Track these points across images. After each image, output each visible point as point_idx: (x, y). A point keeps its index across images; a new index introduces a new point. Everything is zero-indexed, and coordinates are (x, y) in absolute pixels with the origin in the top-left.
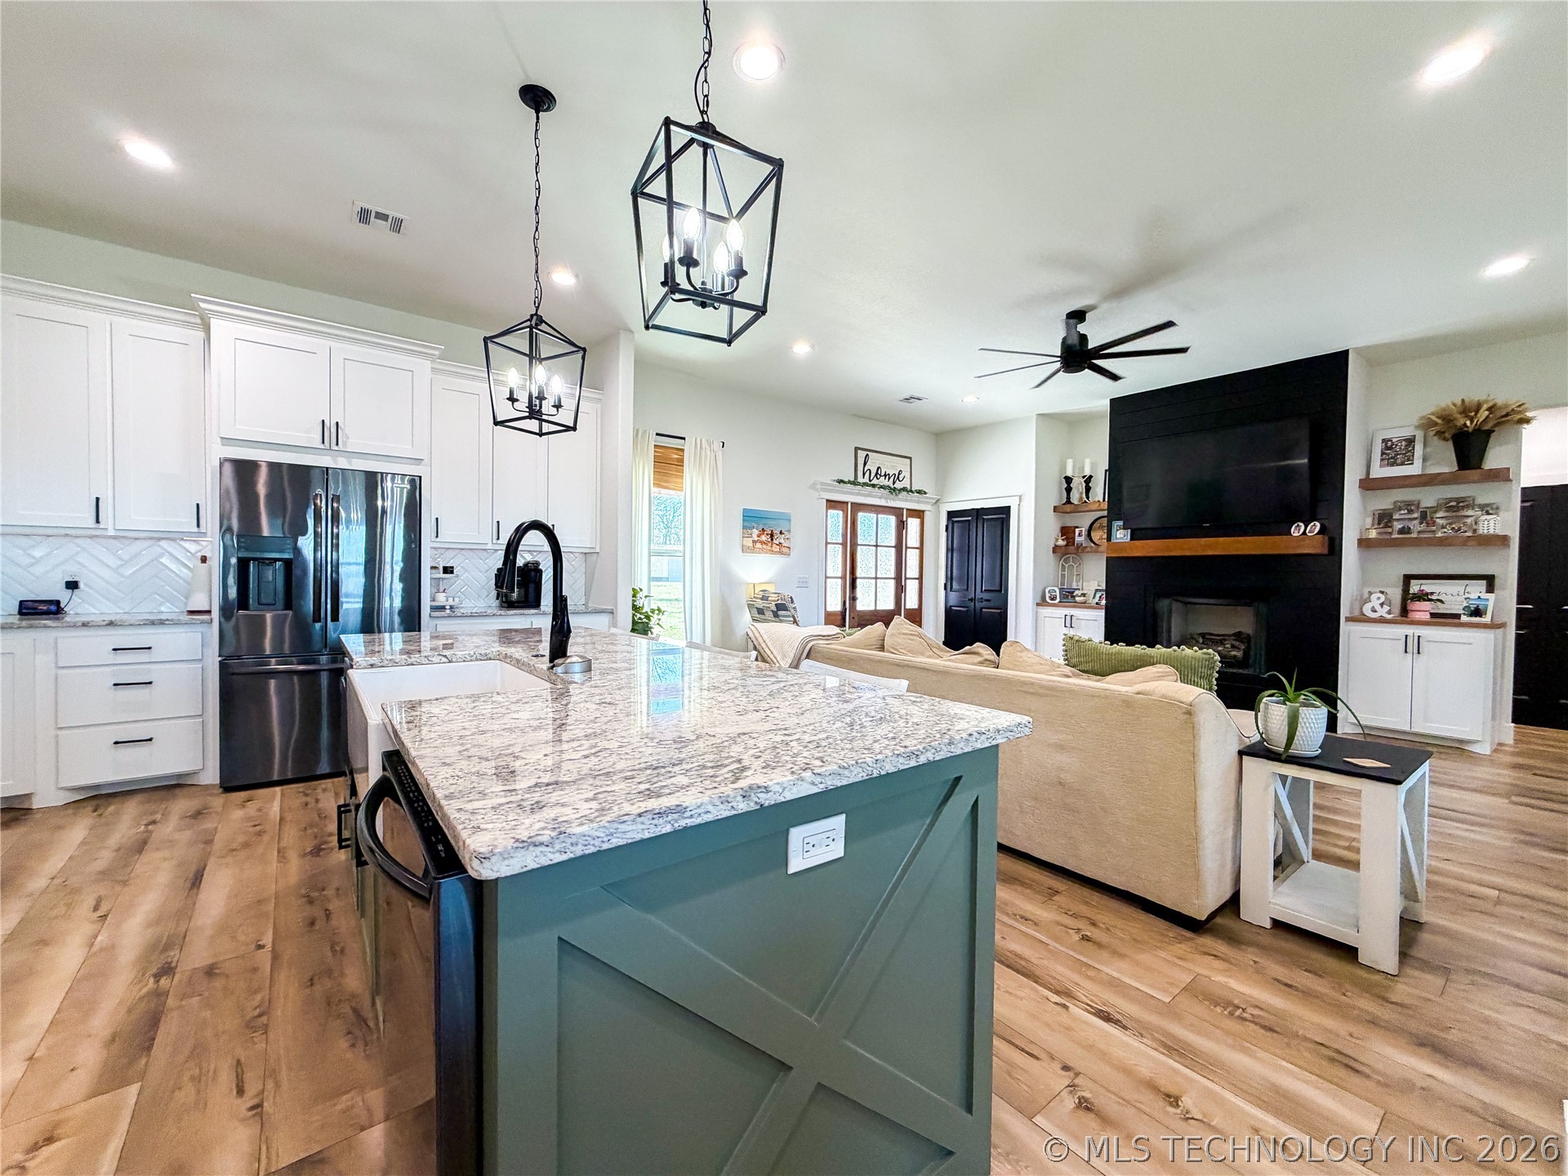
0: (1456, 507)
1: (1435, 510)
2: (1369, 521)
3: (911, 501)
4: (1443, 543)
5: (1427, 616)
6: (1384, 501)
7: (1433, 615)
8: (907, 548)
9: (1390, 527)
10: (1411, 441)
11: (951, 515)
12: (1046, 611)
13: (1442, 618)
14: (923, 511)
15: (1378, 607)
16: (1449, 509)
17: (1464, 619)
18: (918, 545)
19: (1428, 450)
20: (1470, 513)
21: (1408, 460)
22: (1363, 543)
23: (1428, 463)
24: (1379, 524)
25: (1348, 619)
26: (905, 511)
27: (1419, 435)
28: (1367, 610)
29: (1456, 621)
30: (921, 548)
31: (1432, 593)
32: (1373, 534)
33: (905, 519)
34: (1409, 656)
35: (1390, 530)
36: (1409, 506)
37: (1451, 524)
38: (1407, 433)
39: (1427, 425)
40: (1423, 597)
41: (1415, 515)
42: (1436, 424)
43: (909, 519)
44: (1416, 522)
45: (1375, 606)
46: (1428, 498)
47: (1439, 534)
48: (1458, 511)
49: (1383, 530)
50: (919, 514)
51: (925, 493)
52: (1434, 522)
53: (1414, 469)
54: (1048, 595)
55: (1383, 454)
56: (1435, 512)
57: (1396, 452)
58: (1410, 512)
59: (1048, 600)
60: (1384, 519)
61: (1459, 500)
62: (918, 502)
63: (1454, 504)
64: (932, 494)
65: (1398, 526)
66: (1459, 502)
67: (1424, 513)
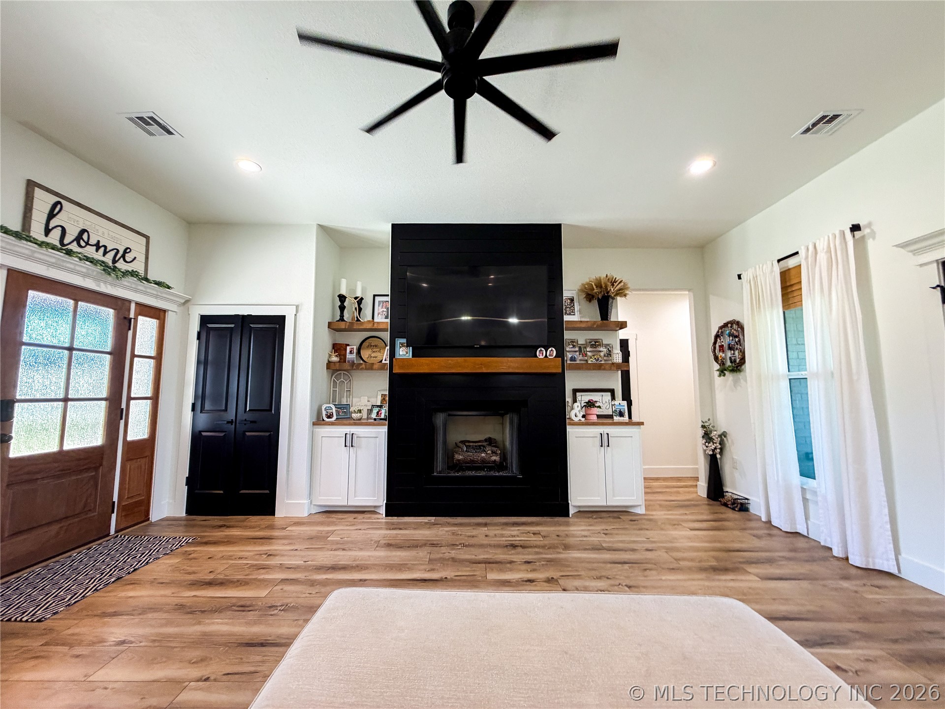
1: (585, 346)
3: (145, 293)
4: (591, 368)
8: (133, 356)
11: (205, 320)
12: (324, 431)
13: (604, 419)
14: (165, 311)
16: (592, 346)
17: (616, 419)
18: (153, 354)
20: (601, 349)
26: (133, 306)
30: (158, 358)
31: (595, 402)
33: (132, 315)
34: (603, 448)
36: (574, 343)
37: (594, 355)
40: (593, 404)
41: (577, 349)
43: (140, 318)
44: (578, 353)
45: (577, 412)
46: (582, 338)
47: (589, 362)
48: (596, 347)
50: (158, 314)
51: (169, 288)
52: (586, 354)
54: (324, 413)
56: (585, 348)
58: (574, 346)
59: (325, 419)
61: (596, 340)
62: (156, 297)
63: (593, 343)
64: (178, 289)
65: (569, 355)
66: (595, 342)
67: (580, 348)
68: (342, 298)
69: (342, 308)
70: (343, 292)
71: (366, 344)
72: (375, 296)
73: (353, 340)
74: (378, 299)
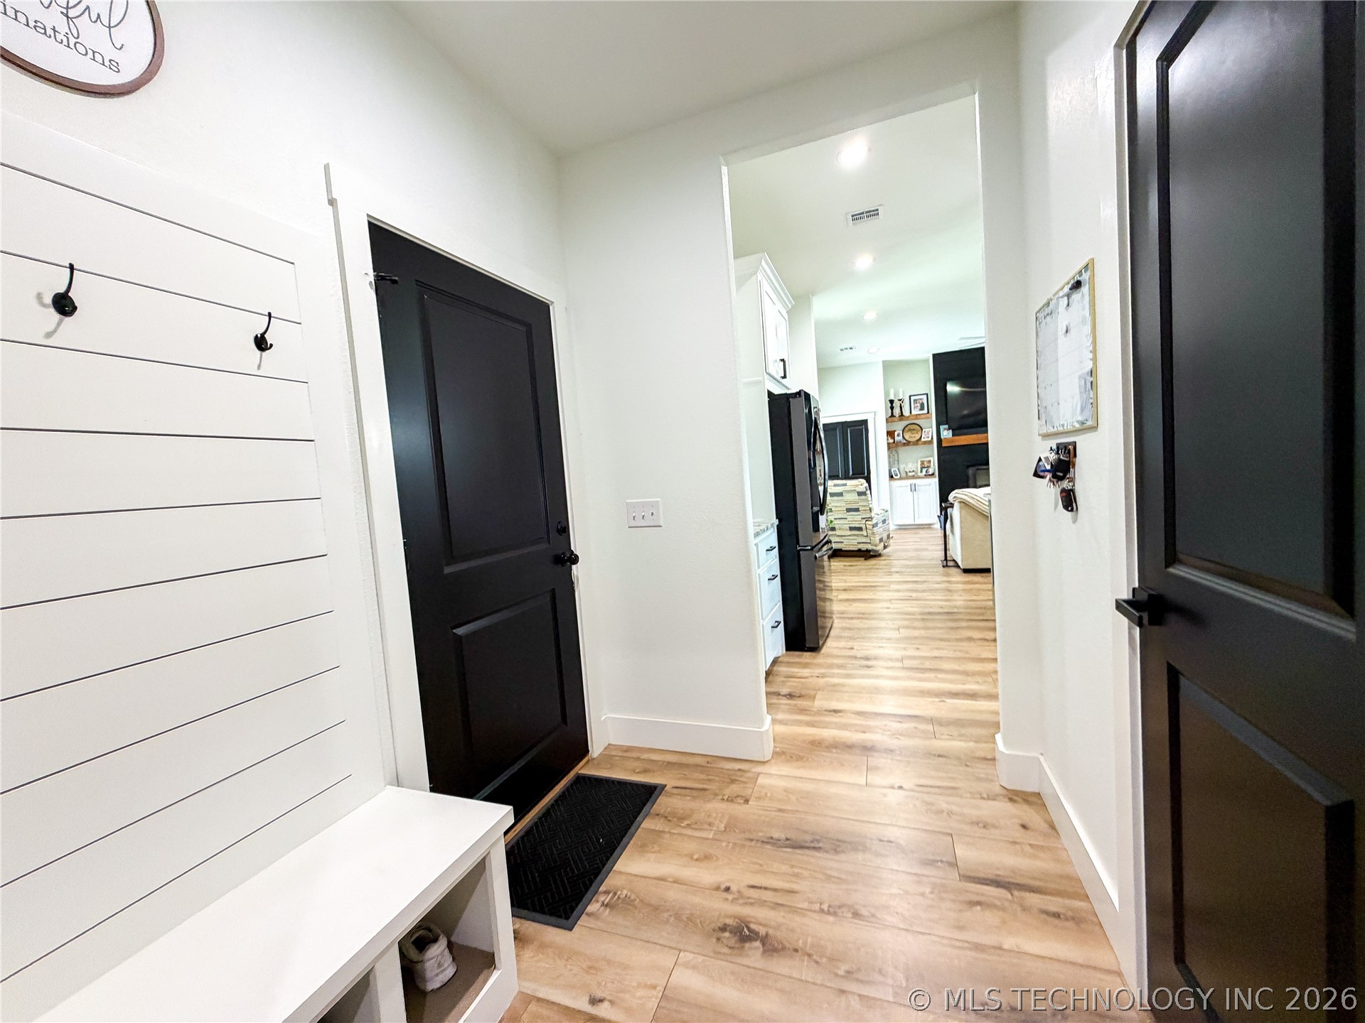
12: (895, 483)
68: (892, 402)
69: (892, 408)
70: (892, 398)
71: (907, 429)
72: (910, 397)
73: (898, 427)
74: (912, 398)
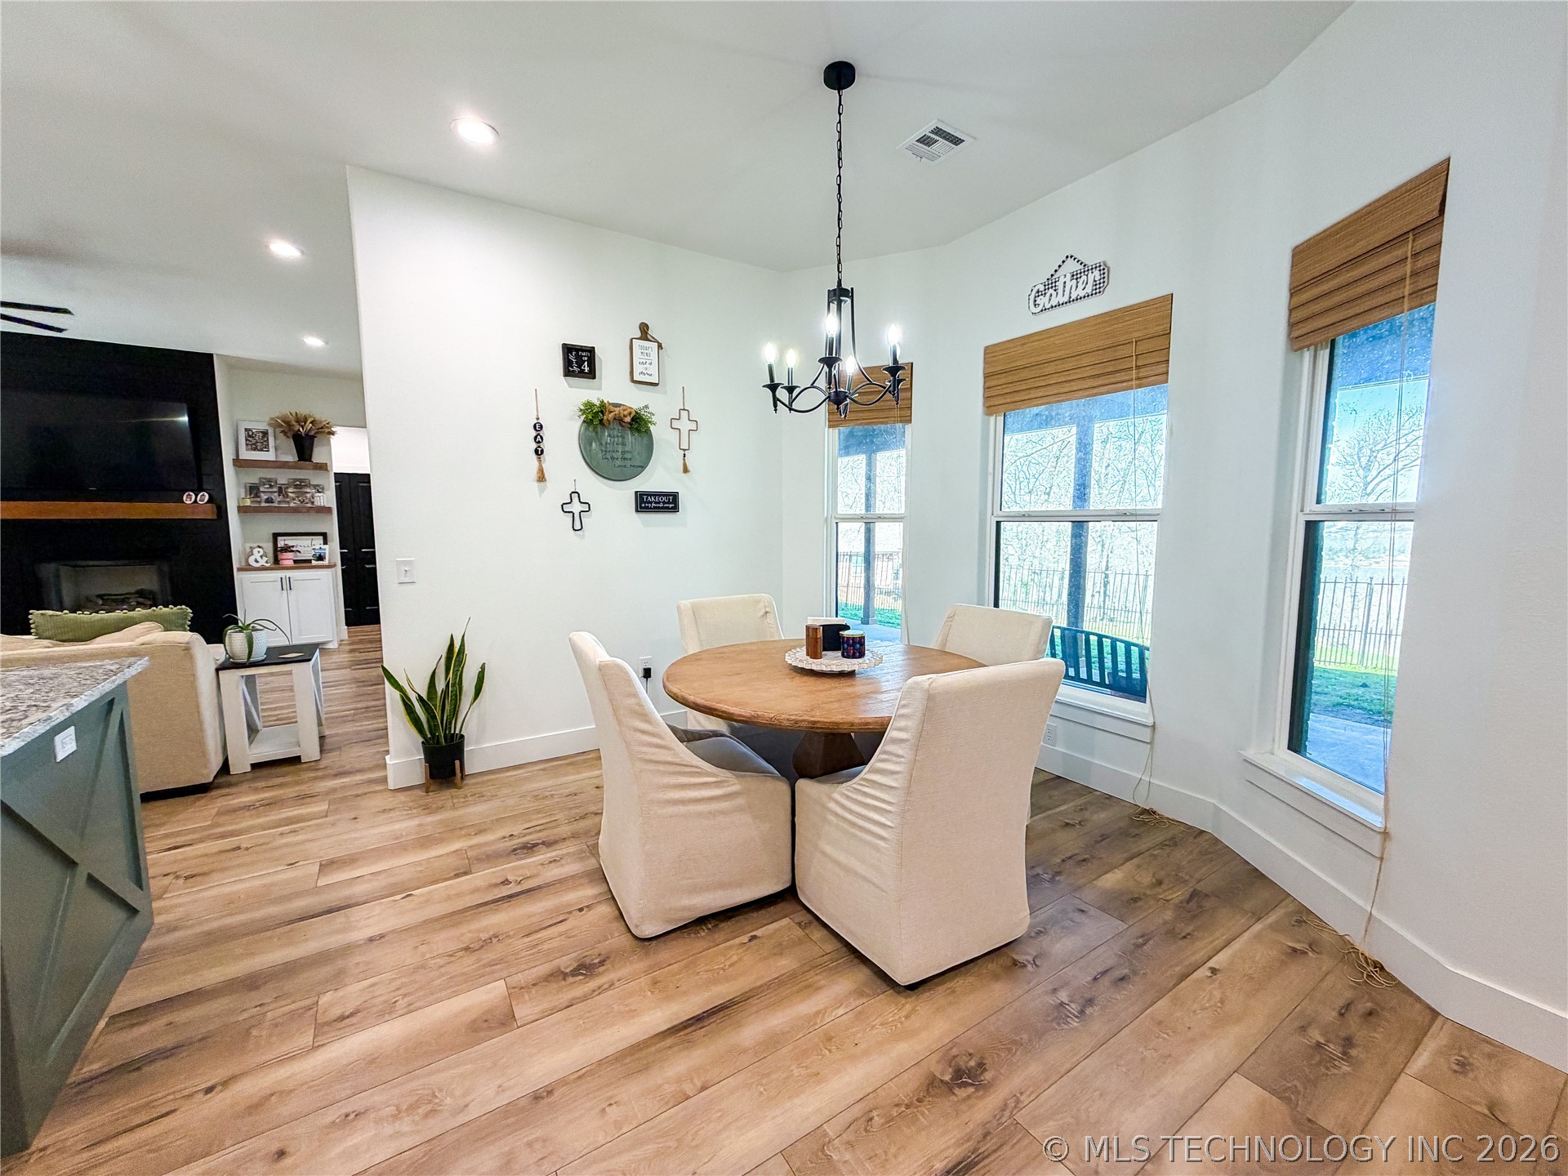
0: (300, 485)
1: (288, 486)
2: (243, 491)
4: (295, 510)
5: (291, 563)
6: (253, 477)
7: (295, 562)
9: (259, 497)
10: (265, 434)
13: (302, 564)
15: (259, 559)
16: (296, 486)
17: (313, 562)
19: (278, 442)
20: (308, 490)
21: (265, 448)
22: (242, 510)
23: (280, 452)
24: (250, 495)
25: (239, 570)
27: (271, 431)
28: (251, 561)
29: (309, 564)
31: (293, 546)
32: (248, 502)
34: (285, 592)
35: (259, 499)
36: (270, 482)
37: (298, 497)
38: (263, 427)
39: (274, 424)
40: (287, 549)
41: (275, 489)
42: (281, 426)
44: (276, 494)
45: (259, 558)
46: (283, 477)
47: (292, 505)
48: (301, 488)
49: (255, 499)
52: (288, 496)
53: (269, 456)
55: (247, 440)
56: (287, 488)
57: (257, 440)
58: (271, 486)
60: (253, 490)
61: (301, 481)
63: (298, 483)
65: (264, 497)
66: (301, 482)
67: (280, 488)
